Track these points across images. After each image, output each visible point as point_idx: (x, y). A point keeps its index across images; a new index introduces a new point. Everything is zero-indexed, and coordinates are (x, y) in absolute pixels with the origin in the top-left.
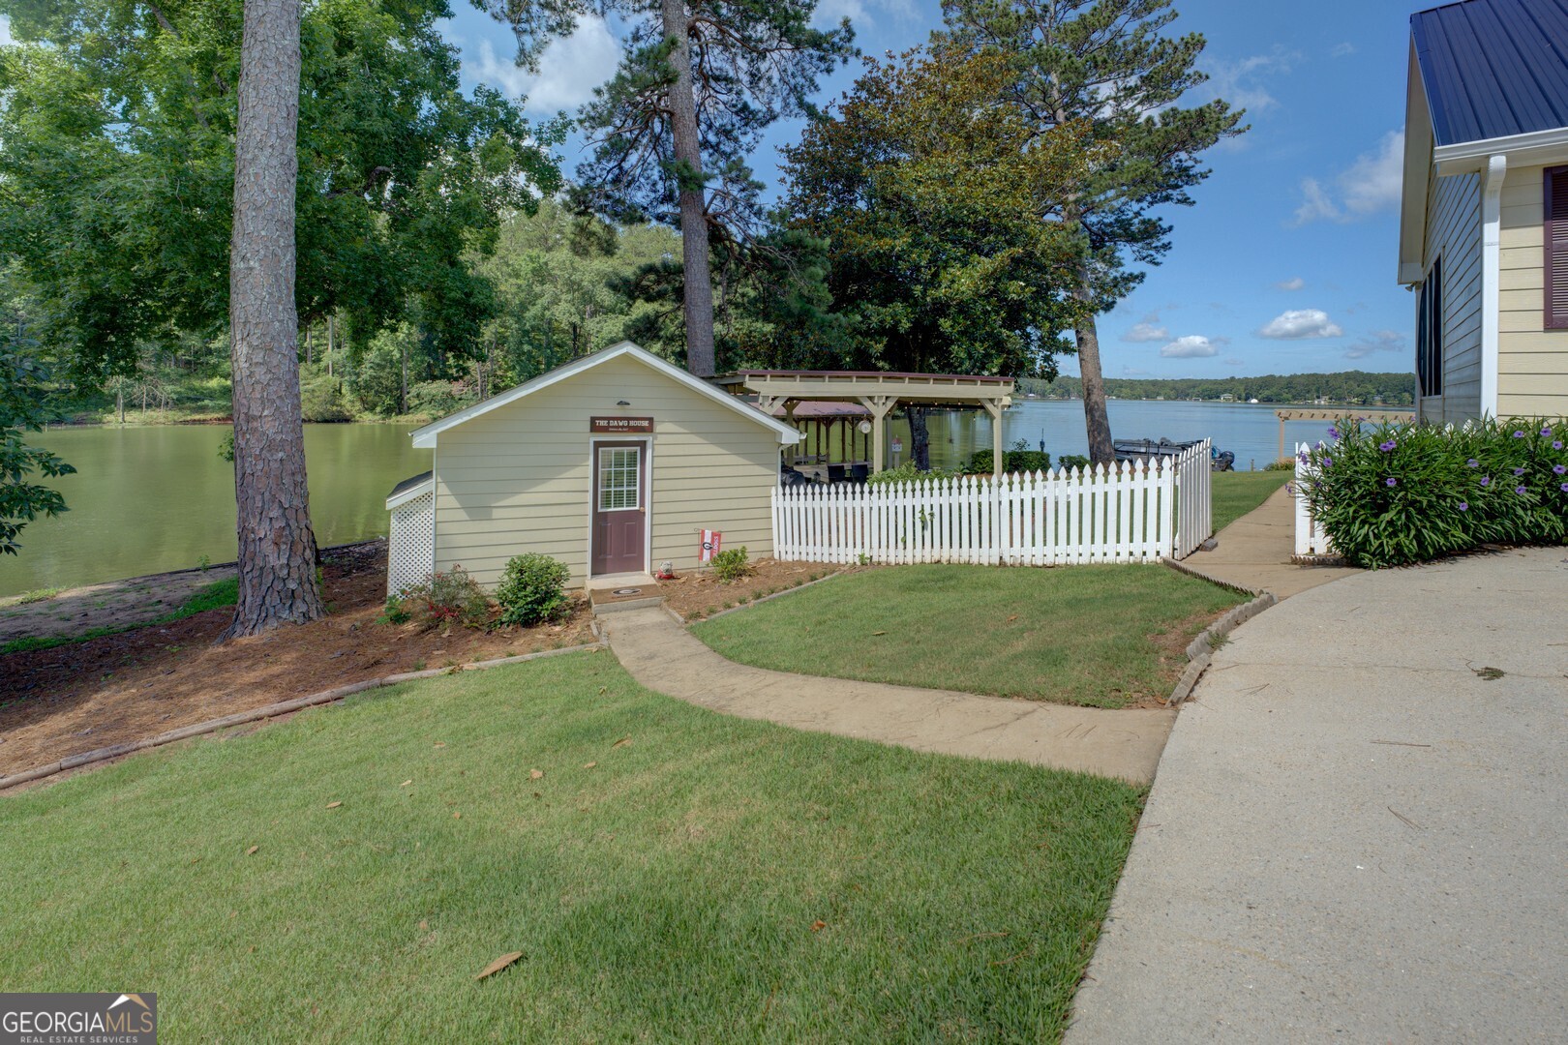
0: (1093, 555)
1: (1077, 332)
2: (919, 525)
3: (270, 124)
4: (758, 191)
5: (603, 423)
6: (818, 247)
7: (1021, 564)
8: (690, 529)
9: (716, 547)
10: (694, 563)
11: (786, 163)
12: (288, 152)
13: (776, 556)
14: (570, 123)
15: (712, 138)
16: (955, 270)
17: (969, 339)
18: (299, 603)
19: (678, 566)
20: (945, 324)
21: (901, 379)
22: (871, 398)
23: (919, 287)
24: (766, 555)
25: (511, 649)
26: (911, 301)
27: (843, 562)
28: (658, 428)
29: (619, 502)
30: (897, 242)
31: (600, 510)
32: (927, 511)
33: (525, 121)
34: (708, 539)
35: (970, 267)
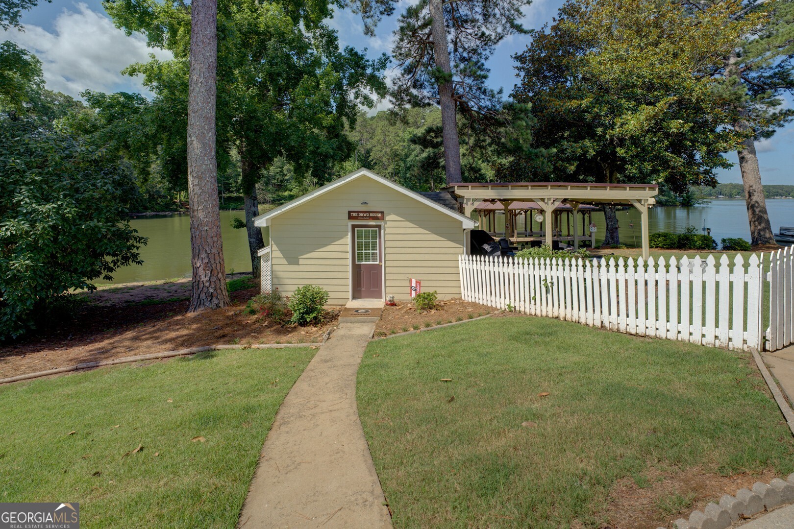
0: (679, 332)
1: (739, 153)
2: (544, 289)
3: (200, 72)
4: (484, 80)
5: (355, 215)
6: (524, 108)
7: (618, 330)
8: (405, 277)
9: (418, 290)
10: (407, 297)
11: (519, 64)
12: (209, 84)
13: (463, 298)
14: (388, 58)
15: (465, 55)
16: (628, 116)
17: (640, 160)
18: (214, 299)
19: (397, 298)
20: (620, 152)
21: (566, 187)
22: (543, 200)
23: (600, 129)
24: (457, 296)
25: (278, 340)
26: (596, 138)
27: (498, 307)
28: (388, 218)
29: (367, 259)
30: (582, 102)
31: (357, 263)
32: (549, 280)
33: (368, 61)
34: (414, 284)
35: (638, 113)
